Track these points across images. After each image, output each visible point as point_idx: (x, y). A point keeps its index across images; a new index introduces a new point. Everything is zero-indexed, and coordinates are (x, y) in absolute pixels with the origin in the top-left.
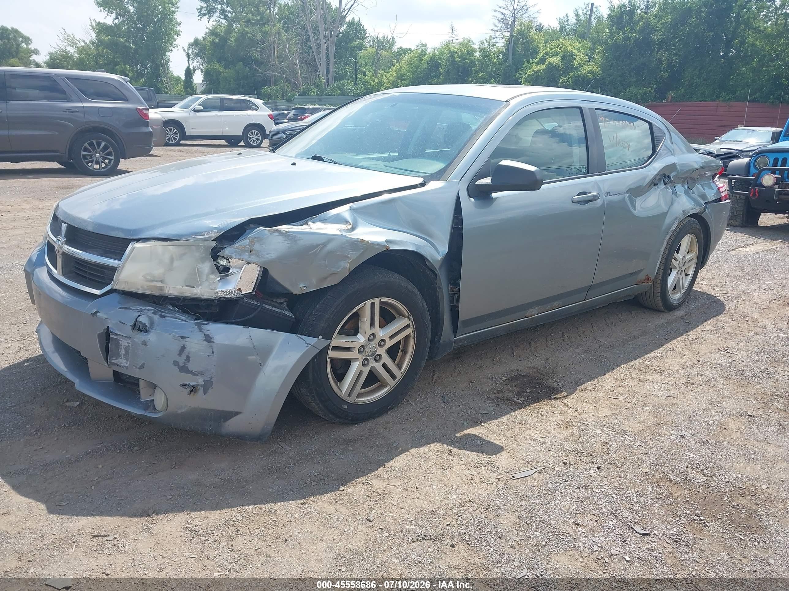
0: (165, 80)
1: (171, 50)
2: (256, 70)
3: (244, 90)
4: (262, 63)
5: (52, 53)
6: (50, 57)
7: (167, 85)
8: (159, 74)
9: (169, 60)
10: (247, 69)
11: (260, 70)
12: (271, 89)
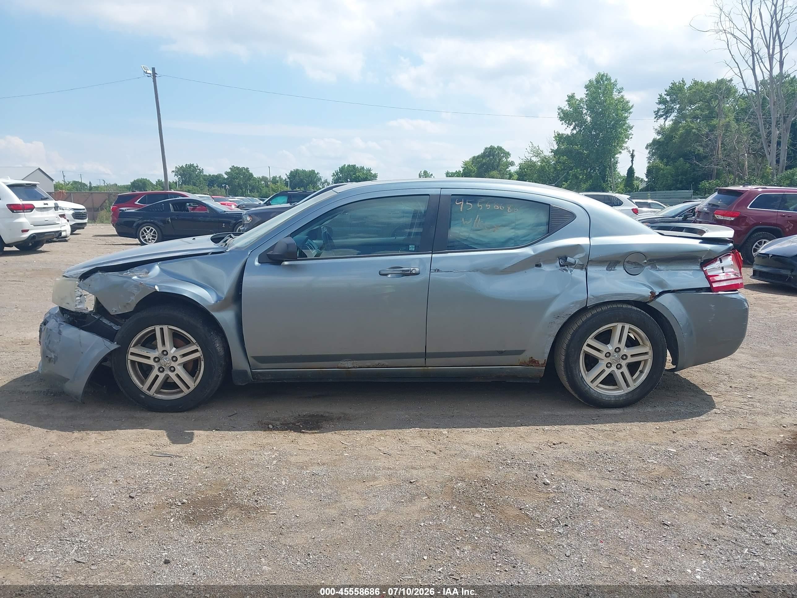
0: (611, 180)
1: (620, 152)
2: (696, 164)
3: (681, 185)
4: (705, 157)
5: (521, 163)
6: (520, 167)
7: (612, 184)
8: (605, 175)
9: (617, 162)
10: (688, 165)
11: (700, 165)
12: (709, 183)
